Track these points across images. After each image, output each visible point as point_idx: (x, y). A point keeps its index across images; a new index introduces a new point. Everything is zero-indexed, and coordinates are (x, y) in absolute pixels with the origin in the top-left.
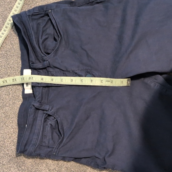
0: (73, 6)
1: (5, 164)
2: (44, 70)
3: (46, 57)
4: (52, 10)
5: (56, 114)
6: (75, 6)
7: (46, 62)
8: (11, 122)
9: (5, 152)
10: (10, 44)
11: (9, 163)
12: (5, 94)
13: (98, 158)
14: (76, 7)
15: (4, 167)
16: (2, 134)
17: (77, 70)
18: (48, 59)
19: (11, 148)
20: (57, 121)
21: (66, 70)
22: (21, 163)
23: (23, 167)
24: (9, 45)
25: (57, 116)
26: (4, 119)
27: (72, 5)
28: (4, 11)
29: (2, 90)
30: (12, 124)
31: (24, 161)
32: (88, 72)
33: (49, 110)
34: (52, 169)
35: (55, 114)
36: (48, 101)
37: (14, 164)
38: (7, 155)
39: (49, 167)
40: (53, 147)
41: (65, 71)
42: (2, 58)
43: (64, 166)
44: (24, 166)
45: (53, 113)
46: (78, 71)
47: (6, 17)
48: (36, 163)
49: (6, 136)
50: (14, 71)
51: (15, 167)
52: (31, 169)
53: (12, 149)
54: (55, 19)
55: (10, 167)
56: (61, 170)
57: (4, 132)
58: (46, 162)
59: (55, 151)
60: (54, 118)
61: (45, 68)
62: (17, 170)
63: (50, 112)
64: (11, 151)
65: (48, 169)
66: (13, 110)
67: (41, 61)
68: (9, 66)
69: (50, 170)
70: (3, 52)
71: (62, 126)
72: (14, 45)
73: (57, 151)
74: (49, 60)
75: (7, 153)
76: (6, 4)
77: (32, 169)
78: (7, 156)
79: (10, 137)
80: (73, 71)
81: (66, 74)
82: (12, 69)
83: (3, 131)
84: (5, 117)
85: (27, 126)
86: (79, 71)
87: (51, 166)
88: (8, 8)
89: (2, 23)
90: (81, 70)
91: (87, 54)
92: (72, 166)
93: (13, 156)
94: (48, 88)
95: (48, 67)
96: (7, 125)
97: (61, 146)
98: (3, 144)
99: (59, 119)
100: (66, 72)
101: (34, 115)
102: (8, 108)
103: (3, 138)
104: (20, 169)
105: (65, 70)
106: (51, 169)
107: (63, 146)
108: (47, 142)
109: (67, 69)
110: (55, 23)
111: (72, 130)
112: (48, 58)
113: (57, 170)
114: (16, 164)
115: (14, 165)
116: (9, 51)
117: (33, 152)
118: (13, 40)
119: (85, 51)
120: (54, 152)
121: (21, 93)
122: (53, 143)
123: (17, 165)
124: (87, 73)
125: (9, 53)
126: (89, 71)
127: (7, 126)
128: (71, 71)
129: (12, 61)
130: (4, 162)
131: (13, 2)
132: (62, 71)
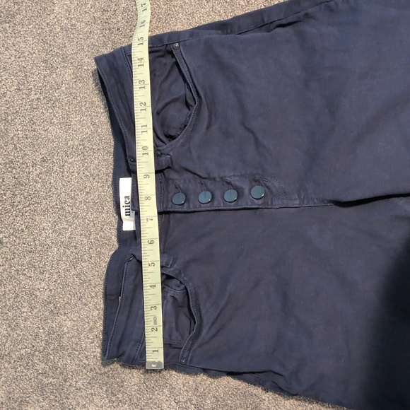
0: (227, 33)
1: (82, 387)
2: (157, 175)
4: (182, 43)
5: (183, 275)
6: (231, 33)
7: (164, 158)
8: (93, 294)
9: (82, 361)
10: (89, 124)
11: (89, 386)
12: (81, 235)
13: (280, 375)
14: (233, 35)
15: (79, 394)
16: (74, 321)
17: (230, 177)
18: (170, 150)
19: (93, 352)
20: (186, 289)
21: (206, 176)
22: (116, 386)
23: (120, 396)
24: (89, 127)
25: (185, 278)
26: (79, 289)
27: (225, 32)
28: (77, 53)
29: (75, 225)
30: (96, 300)
31: (122, 382)
32: (256, 181)
33: (167, 265)
34: (183, 400)
35: (180, 273)
36: (167, 245)
37: (101, 389)
38: (85, 368)
39: (177, 395)
40: (180, 346)
41: (205, 178)
42: (74, 155)
43: (209, 393)
44: (123, 392)
45: (177, 272)
46: (233, 178)
47: (81, 65)
48: (147, 386)
49: (83, 326)
50: (98, 182)
51: (102, 394)
52: (138, 401)
53: (95, 354)
54: (188, 63)
55: (92, 394)
56: (203, 402)
57: (79, 317)
58: (170, 385)
59: (185, 356)
60: (181, 282)
61: (161, 172)
62: (107, 401)
63: (169, 270)
64: (95, 359)
65: (175, 399)
66: (97, 269)
68: (88, 174)
69: (179, 401)
70: (76, 143)
71: (197, 300)
72: (98, 127)
73: (188, 356)
74: (171, 153)
75: (85, 364)
76: (81, 36)
77: (140, 399)
78: (84, 371)
79: (91, 329)
80: (222, 178)
81: (206, 185)
82: (94, 179)
83: (76, 314)
84: (81, 283)
85: (122, 299)
86: (236, 178)
87: (180, 393)
88: (85, 47)
89: (73, 79)
90: (241, 176)
91: (256, 140)
92: (228, 394)
93: (98, 370)
94: (167, 215)
95: (169, 167)
96: (86, 302)
97: (196, 346)
98: (76, 344)
99: (191, 284)
100: (206, 181)
101: (136, 277)
102: (87, 263)
103: (78, 330)
104: (114, 399)
105: (203, 175)
106: (181, 400)
107: (200, 346)
108: (166, 336)
109: (209, 174)
110: (188, 72)
111: (220, 309)
112: (170, 148)
113: (194, 402)
114: (104, 389)
115: (101, 391)
116: (88, 141)
117: (138, 358)
118: (97, 116)
119: (252, 133)
120: (182, 358)
121: (115, 232)
122: (180, 338)
123: (106, 391)
124: (254, 183)
125: (88, 144)
126: (258, 177)
127: (86, 305)
128: (218, 179)
129: (96, 162)
130: (80, 383)
131: (95, 32)
132: (198, 180)
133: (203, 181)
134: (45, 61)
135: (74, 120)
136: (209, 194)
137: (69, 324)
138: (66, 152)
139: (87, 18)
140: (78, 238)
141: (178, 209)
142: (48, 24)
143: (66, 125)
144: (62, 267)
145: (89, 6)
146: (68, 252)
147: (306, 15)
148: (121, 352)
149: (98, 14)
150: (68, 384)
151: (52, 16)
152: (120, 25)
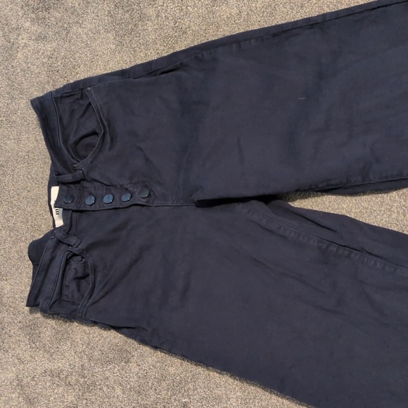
2: (77, 185)
3: (79, 163)
4: (92, 87)
5: (85, 253)
7: (78, 173)
13: (146, 330)
15: (11, 340)
17: (127, 185)
18: (83, 167)
21: (110, 184)
22: (36, 336)
23: (38, 344)
24: (33, 143)
25: (87, 255)
28: (29, 88)
31: (40, 333)
33: (75, 245)
35: (83, 251)
41: (109, 186)
43: (97, 347)
44: (40, 341)
45: (81, 251)
46: (129, 185)
48: (56, 338)
50: (36, 184)
51: (26, 342)
55: (19, 341)
59: (81, 311)
61: (78, 182)
62: (29, 347)
65: (74, 350)
67: (72, 171)
68: (30, 177)
70: (24, 154)
73: (83, 311)
74: (83, 169)
77: (51, 347)
80: (121, 186)
81: (110, 191)
82: (33, 181)
86: (131, 185)
88: (35, 83)
90: (135, 183)
95: (82, 180)
97: (90, 302)
104: (34, 346)
105: (108, 184)
106: (78, 350)
108: (70, 296)
109: (112, 183)
112: (82, 165)
114: (28, 337)
115: (25, 339)
116: (32, 153)
117: (48, 309)
119: (143, 151)
125: (31, 155)
128: (118, 186)
129: (36, 169)
132: (105, 187)
133: (108, 188)
134: (8, 93)
135: (24, 136)
136: (111, 197)
137: (9, 287)
138: (17, 160)
139: (38, 63)
140: (19, 224)
141: (88, 208)
142: (12, 66)
143: (18, 140)
144: (7, 245)
145: (40, 54)
146: (12, 234)
147: (181, 64)
148: (37, 303)
149: (45, 60)
150: (4, 332)
151: (16, 60)
152: (59, 68)
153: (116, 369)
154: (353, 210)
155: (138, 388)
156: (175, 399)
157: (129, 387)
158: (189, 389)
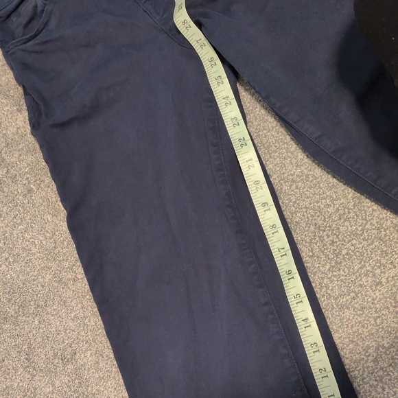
153: (7, 108)
154: (302, 168)
155: (10, 140)
156: (27, 178)
157: (4, 132)
158: (43, 181)
